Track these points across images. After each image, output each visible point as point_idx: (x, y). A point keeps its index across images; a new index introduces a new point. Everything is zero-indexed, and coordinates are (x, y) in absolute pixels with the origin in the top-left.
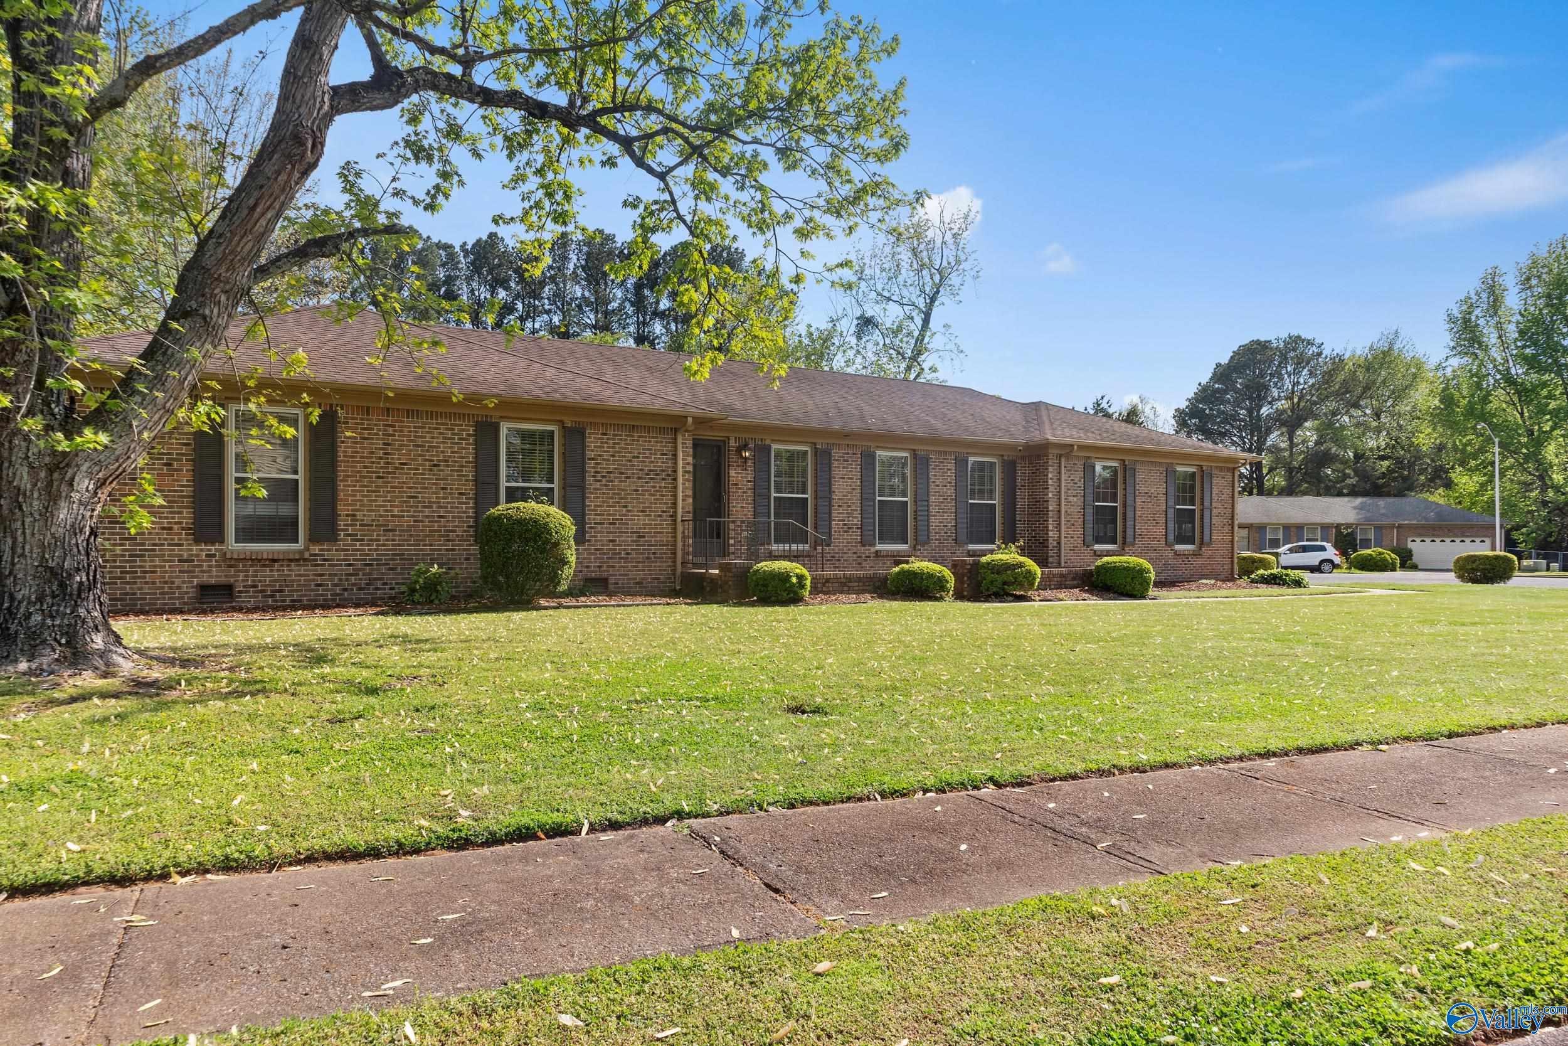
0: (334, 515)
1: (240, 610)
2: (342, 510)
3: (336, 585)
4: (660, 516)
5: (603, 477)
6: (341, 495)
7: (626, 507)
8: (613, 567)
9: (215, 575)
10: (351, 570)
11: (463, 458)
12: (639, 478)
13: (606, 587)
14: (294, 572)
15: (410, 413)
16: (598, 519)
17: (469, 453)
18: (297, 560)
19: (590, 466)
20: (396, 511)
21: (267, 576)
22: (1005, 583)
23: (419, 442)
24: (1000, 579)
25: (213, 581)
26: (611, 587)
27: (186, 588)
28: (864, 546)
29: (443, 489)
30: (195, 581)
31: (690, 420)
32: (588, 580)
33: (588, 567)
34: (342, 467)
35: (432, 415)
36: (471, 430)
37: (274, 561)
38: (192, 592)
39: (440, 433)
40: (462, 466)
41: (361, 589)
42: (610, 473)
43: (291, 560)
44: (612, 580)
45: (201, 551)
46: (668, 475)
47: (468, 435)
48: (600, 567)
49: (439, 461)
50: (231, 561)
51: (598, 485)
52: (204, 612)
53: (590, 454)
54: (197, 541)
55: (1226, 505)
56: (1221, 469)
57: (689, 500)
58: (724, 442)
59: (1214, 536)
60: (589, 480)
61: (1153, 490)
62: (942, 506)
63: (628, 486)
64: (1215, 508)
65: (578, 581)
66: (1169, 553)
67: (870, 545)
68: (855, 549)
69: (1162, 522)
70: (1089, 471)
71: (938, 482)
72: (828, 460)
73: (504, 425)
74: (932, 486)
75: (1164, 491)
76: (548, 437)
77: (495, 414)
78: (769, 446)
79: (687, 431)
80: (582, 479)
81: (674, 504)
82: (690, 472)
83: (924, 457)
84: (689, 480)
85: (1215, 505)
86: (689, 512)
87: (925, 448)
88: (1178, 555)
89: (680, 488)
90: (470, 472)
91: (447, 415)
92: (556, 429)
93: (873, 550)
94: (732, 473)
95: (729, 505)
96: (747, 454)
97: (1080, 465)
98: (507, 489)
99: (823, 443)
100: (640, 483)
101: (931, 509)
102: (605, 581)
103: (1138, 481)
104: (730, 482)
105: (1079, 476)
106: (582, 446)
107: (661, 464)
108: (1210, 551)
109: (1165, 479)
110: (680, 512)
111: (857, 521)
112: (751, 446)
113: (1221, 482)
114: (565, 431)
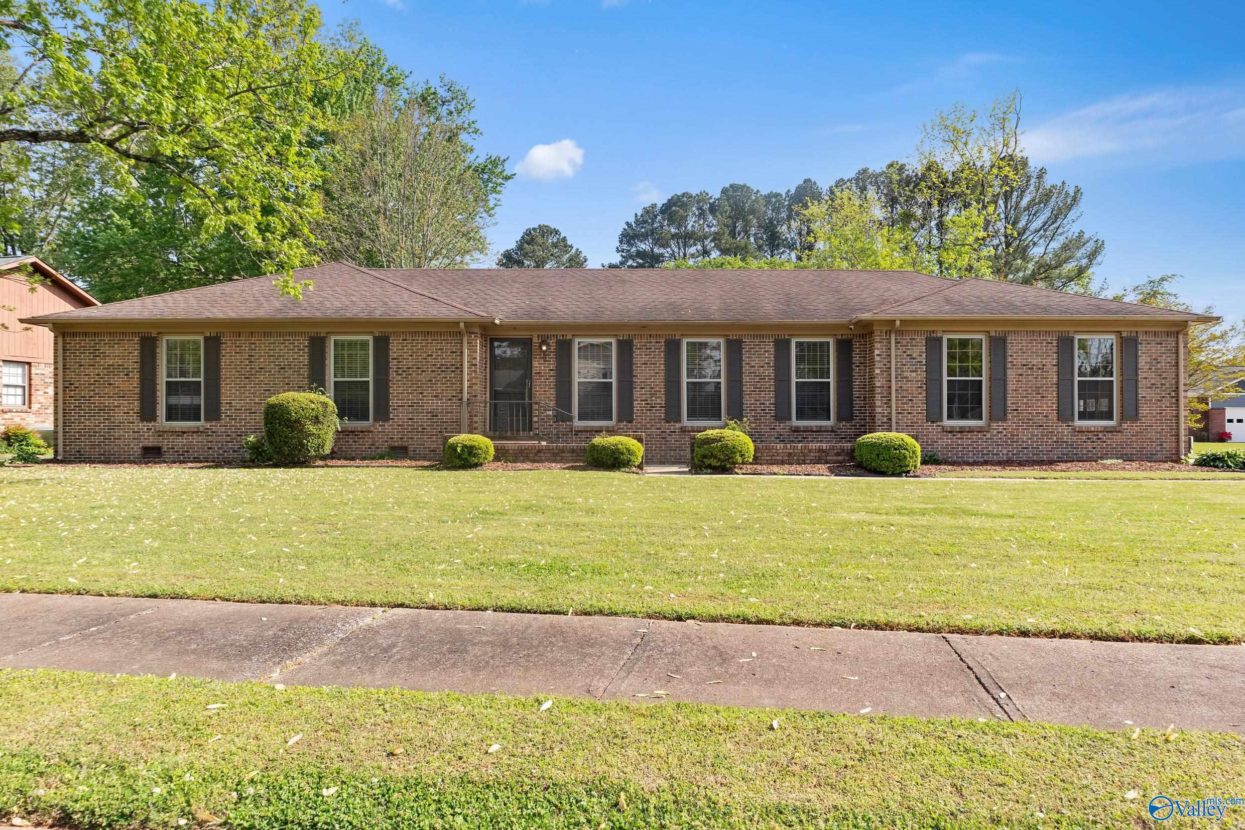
0: (218, 404)
1: (165, 462)
2: (224, 400)
3: (219, 448)
4: (450, 400)
5: (404, 371)
6: (223, 391)
7: (422, 393)
8: (412, 438)
9: (151, 442)
10: (229, 439)
11: (301, 362)
12: (433, 371)
13: (407, 453)
14: (195, 439)
15: (266, 334)
16: (400, 402)
17: (305, 359)
18: (197, 432)
19: (393, 364)
20: (257, 400)
21: (181, 442)
23: (272, 353)
25: (150, 445)
26: (411, 454)
27: (136, 449)
28: (668, 422)
29: (287, 384)
30: (141, 445)
32: (393, 448)
33: (392, 438)
34: (223, 372)
35: (280, 334)
36: (306, 343)
37: (184, 432)
38: (139, 451)
39: (286, 347)
40: (301, 368)
41: (234, 451)
42: (409, 368)
43: (193, 432)
44: (411, 448)
45: (143, 426)
46: (457, 368)
47: (304, 346)
48: (401, 438)
49: (285, 365)
50: (160, 433)
51: (399, 378)
52: (146, 463)
53: (392, 355)
54: (142, 420)
55: (1164, 375)
56: (1155, 334)
57: (475, 387)
58: (531, 339)
59: (1144, 410)
60: (392, 374)
61: (1035, 362)
62: (759, 385)
63: (424, 377)
64: (1146, 378)
65: (384, 448)
66: (1063, 429)
67: (676, 422)
68: (658, 425)
69: (1052, 396)
70: (933, 344)
71: (753, 364)
72: (631, 349)
73: (333, 338)
74: (746, 368)
75: (1054, 362)
76: (364, 344)
77: (323, 331)
78: (571, 340)
79: (473, 333)
80: (387, 373)
81: (461, 390)
82: (476, 365)
83: (736, 341)
84: (475, 371)
85: (1145, 375)
86: (475, 396)
87: (737, 333)
88: (1079, 432)
89: (466, 378)
90: (305, 372)
91: (290, 334)
92: (370, 338)
93: (678, 426)
94: (535, 364)
95: (534, 390)
96: (544, 348)
97: (921, 340)
98: (335, 382)
99: (624, 335)
100: (433, 375)
101: (744, 388)
102: (405, 449)
103: (1009, 352)
104: (534, 372)
105: (919, 351)
106: (387, 350)
107: (451, 359)
108: (1136, 427)
109: (1055, 349)
110: (466, 396)
111: (661, 400)
112: (552, 342)
113: (1155, 349)
114: (376, 339)
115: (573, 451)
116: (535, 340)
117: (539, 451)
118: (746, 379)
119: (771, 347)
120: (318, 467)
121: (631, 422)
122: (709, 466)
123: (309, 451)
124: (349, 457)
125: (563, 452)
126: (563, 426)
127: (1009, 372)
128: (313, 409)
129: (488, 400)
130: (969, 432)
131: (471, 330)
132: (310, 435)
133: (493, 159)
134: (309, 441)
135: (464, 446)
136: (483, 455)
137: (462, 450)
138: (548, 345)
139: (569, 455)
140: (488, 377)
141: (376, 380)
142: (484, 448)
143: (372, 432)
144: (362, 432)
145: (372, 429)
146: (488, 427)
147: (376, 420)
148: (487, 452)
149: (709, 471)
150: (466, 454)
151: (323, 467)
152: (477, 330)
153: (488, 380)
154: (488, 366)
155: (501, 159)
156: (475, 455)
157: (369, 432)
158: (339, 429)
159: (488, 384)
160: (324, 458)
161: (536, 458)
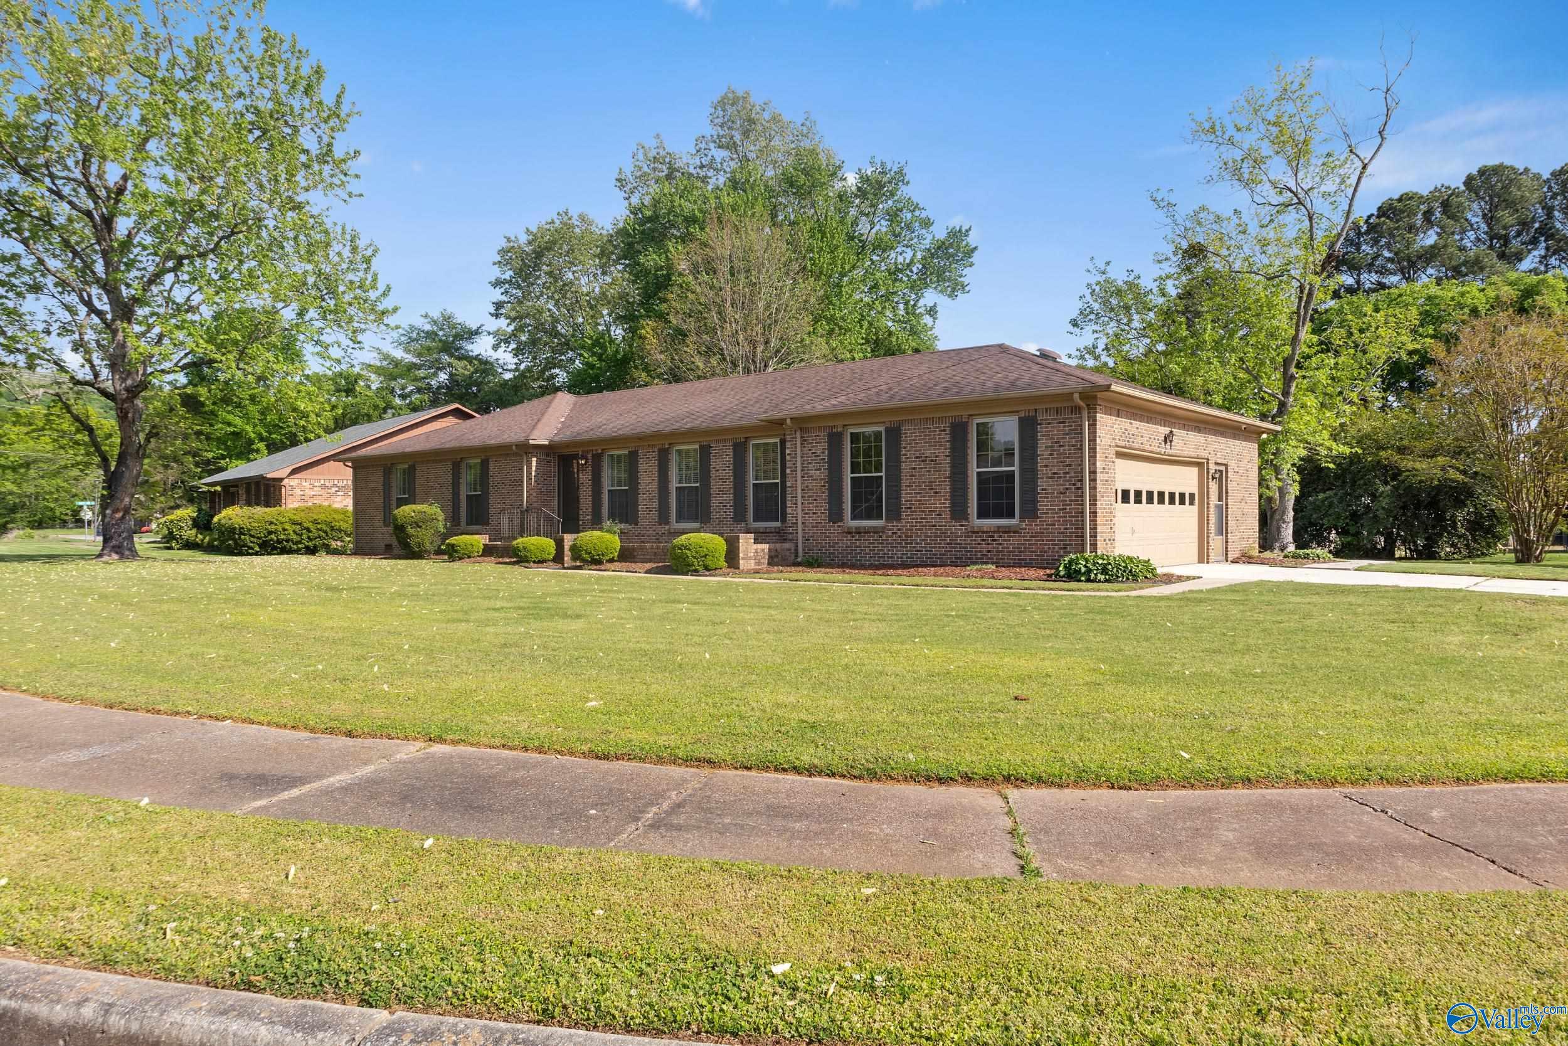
4: (518, 508)
11: (449, 481)
15: (434, 461)
16: (494, 511)
23: (436, 475)
28: (660, 524)
29: (443, 498)
34: (416, 490)
35: (440, 461)
38: (384, 548)
47: (450, 469)
55: (1068, 461)
56: (1057, 411)
57: (531, 497)
59: (1043, 506)
60: (490, 489)
61: (928, 453)
64: (1046, 466)
66: (957, 529)
67: (666, 524)
68: (654, 527)
69: (946, 490)
70: (835, 440)
73: (465, 462)
75: (947, 452)
79: (529, 453)
85: (1045, 462)
86: (532, 505)
88: (973, 532)
89: (525, 490)
90: (451, 489)
91: (444, 460)
93: (667, 528)
97: (824, 436)
98: (467, 496)
103: (904, 444)
105: (822, 447)
106: (488, 469)
107: (519, 475)
108: (1035, 526)
109: (948, 438)
110: (525, 504)
113: (1056, 430)
118: (713, 482)
121: (637, 524)
127: (903, 466)
130: (865, 533)
131: (528, 451)
141: (484, 493)
152: (532, 450)
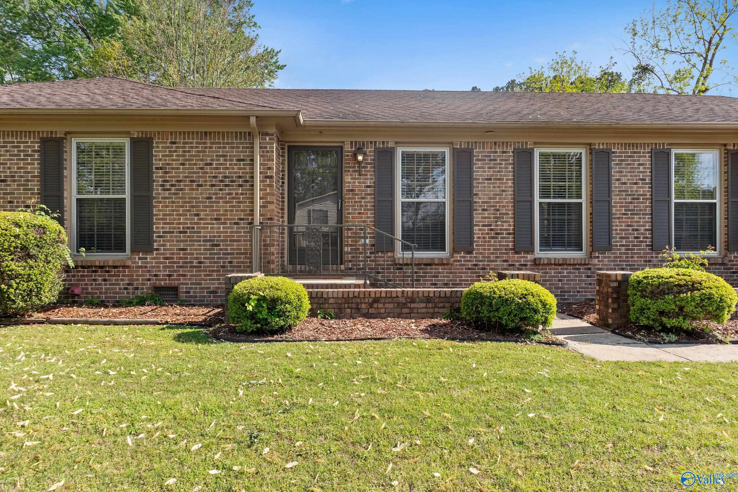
4: (236, 223)
5: (172, 185)
7: (198, 215)
8: (184, 275)
11: (29, 173)
12: (213, 186)
13: (177, 296)
16: (167, 228)
17: (35, 168)
19: (157, 176)
22: (662, 313)
24: (655, 306)
26: (183, 296)
28: (517, 253)
29: (10, 202)
31: (253, 120)
32: (157, 289)
33: (156, 275)
36: (36, 147)
39: (7, 151)
40: (28, 181)
42: (180, 181)
44: (183, 289)
46: (246, 181)
47: (33, 151)
48: (169, 276)
49: (6, 176)
51: (166, 194)
53: (156, 163)
57: (271, 207)
58: (342, 148)
60: (157, 190)
62: (631, 206)
63: (200, 194)
65: (146, 290)
67: (527, 252)
68: (505, 257)
71: (624, 180)
72: (471, 160)
73: (74, 141)
74: (615, 185)
76: (118, 150)
77: (59, 131)
78: (393, 149)
79: (267, 134)
80: (149, 188)
81: (252, 211)
82: (271, 177)
83: (603, 151)
84: (271, 186)
86: (271, 219)
87: (605, 141)
89: (258, 194)
90: (35, 186)
91: (14, 134)
92: (126, 142)
93: (530, 257)
94: (347, 178)
95: (345, 212)
96: (360, 158)
98: (78, 200)
99: (461, 142)
100: (213, 190)
101: (614, 210)
102: (175, 289)
104: (345, 189)
106: (149, 156)
107: (237, 169)
110: (257, 219)
111: (508, 225)
112: (370, 150)
114: (134, 142)
115: (428, 299)
116: (347, 148)
117: (376, 300)
118: (615, 199)
119: (646, 160)
120: (34, 322)
121: (470, 252)
122: (677, 330)
123: (14, 302)
124: (96, 301)
125: (413, 301)
126: (383, 259)
128: (17, 237)
129: (286, 223)
131: (265, 131)
132: (11, 277)
133: (269, 50)
134: (10, 286)
135: (261, 299)
136: (294, 313)
137: (258, 305)
138: (365, 154)
139: (423, 305)
140: (286, 196)
141: (134, 197)
142: (295, 302)
143: (128, 267)
144: (115, 267)
145: (129, 263)
146: (286, 259)
147: (134, 251)
148: (299, 308)
149: (674, 338)
150: (265, 312)
151: (42, 323)
152: (273, 130)
153: (286, 200)
154: (286, 181)
155: (276, 51)
156: (281, 314)
157: (124, 267)
158: (72, 264)
159: (286, 204)
160: (45, 308)
161: (371, 311)
